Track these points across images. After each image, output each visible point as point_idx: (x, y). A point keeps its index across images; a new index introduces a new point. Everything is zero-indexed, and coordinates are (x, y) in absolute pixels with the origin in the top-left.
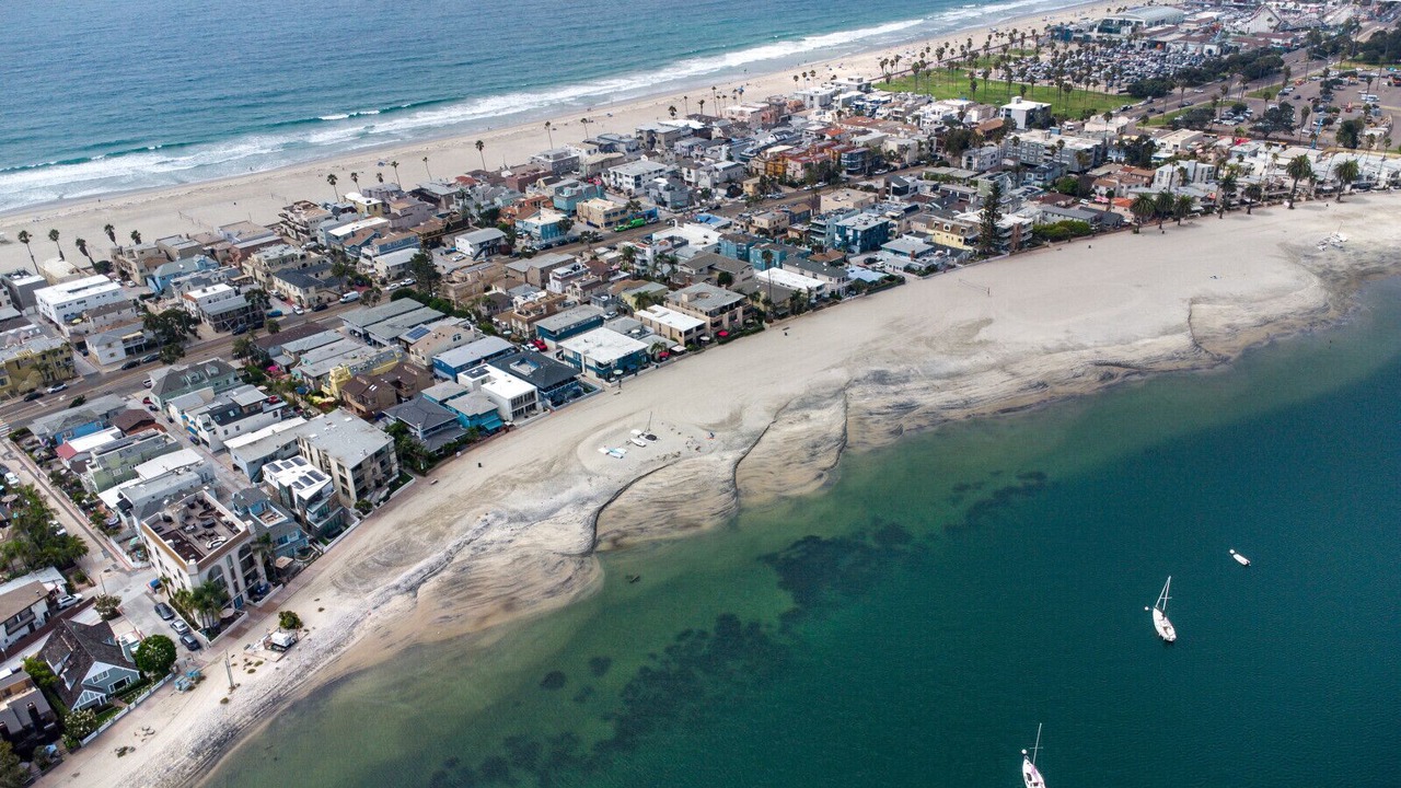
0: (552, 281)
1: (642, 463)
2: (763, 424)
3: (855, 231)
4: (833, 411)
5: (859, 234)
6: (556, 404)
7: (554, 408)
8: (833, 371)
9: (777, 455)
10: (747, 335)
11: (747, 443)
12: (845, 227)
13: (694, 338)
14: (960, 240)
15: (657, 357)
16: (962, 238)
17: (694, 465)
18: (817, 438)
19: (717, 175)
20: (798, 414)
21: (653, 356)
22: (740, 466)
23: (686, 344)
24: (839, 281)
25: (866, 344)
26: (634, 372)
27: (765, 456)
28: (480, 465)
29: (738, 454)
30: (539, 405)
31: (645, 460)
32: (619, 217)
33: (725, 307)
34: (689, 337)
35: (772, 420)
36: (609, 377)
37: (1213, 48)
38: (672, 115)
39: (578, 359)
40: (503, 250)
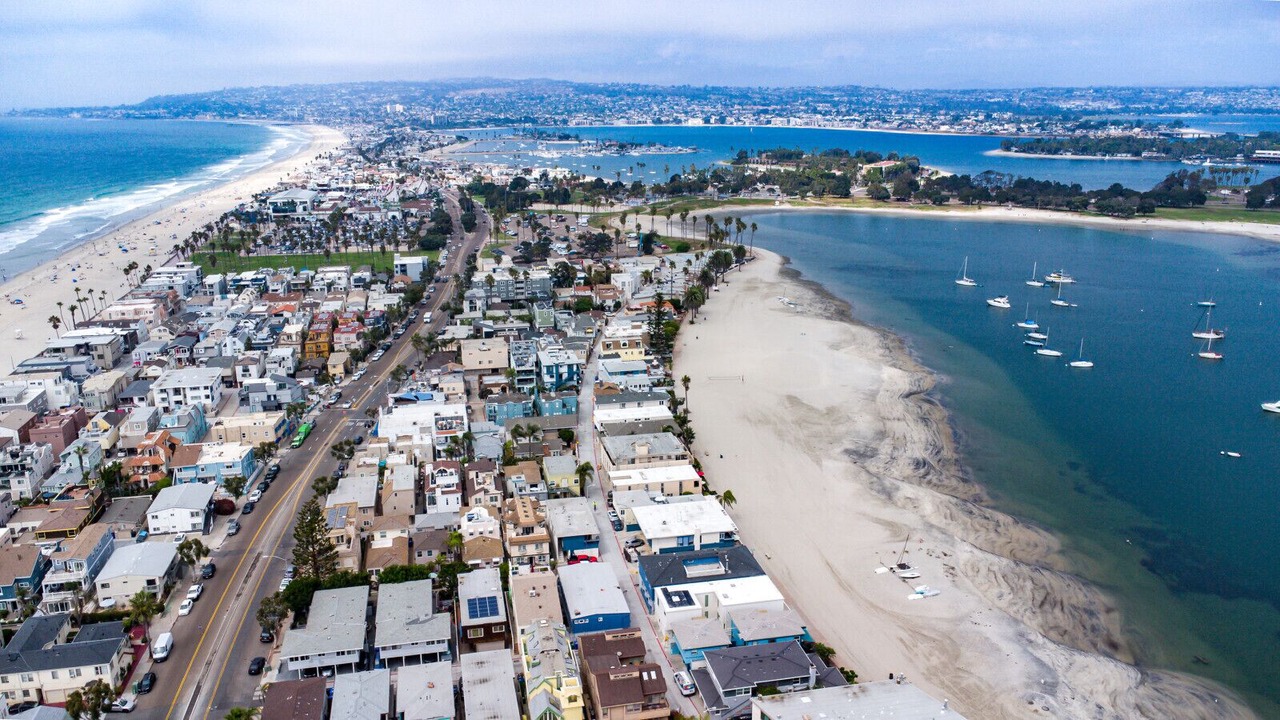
16: (642, 350)
32: (282, 429)
37: (397, 214)
38: (56, 327)
39: (686, 545)
40: (226, 507)
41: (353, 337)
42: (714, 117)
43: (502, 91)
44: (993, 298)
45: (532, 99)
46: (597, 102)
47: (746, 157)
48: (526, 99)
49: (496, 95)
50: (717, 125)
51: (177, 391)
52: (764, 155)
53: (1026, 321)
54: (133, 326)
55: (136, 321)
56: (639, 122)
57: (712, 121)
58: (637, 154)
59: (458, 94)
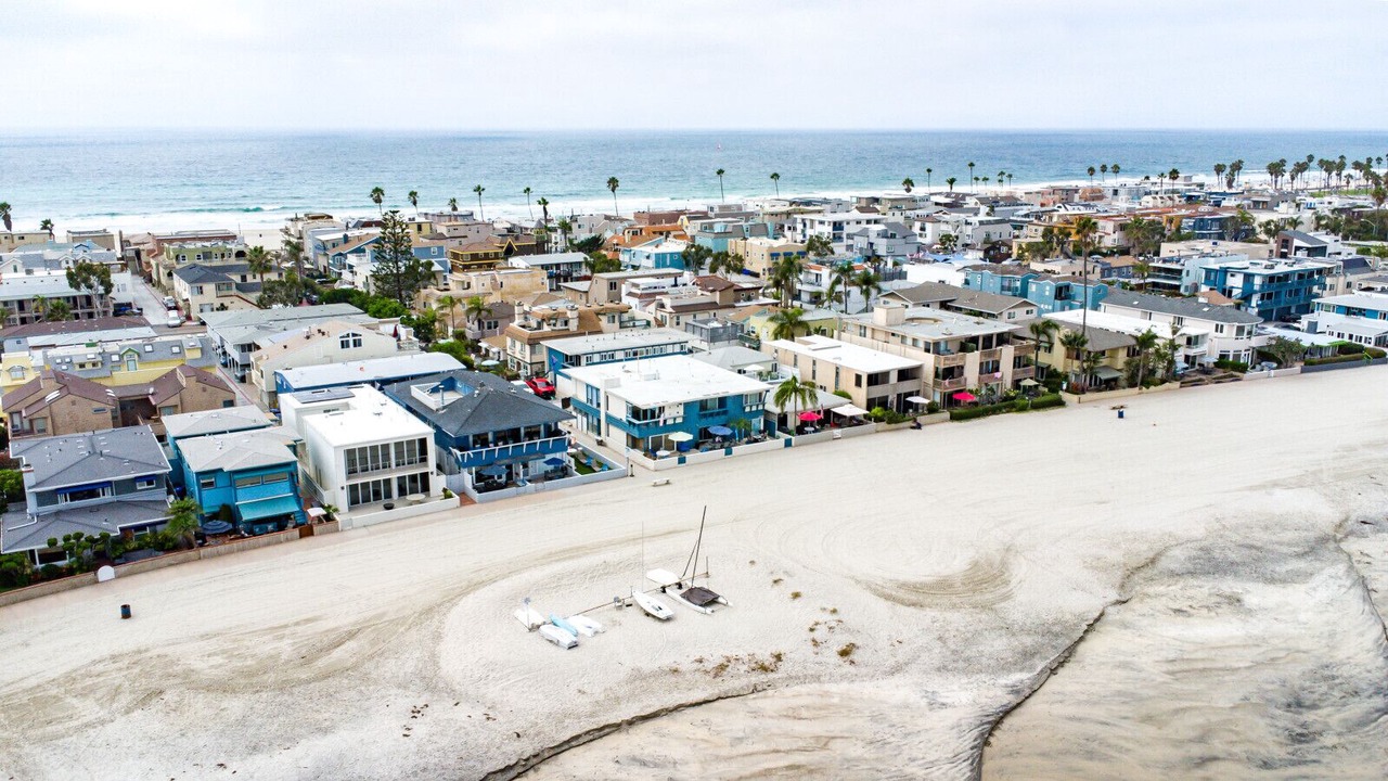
1: (638, 676)
2: (1086, 603)
3: (1248, 277)
4: (1323, 594)
5: (1258, 281)
6: (486, 484)
7: (475, 495)
8: (1279, 493)
9: (1148, 719)
10: (1023, 409)
11: (1028, 655)
13: (892, 398)
15: (792, 423)
17: (823, 710)
18: (1294, 672)
19: (969, 229)
20: (1203, 589)
21: (783, 419)
22: (1000, 739)
23: (870, 404)
24: (1240, 330)
25: (1351, 449)
26: (727, 443)
27: (1099, 713)
29: (994, 693)
30: (438, 482)
31: (647, 666)
33: (974, 339)
34: (878, 391)
35: (1113, 595)
36: (656, 447)
39: (594, 403)
51: (811, 223)
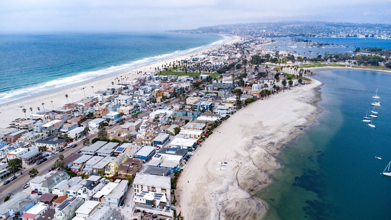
0: (141, 129)
1: (232, 170)
2: (247, 154)
3: (207, 106)
4: (258, 148)
5: (208, 106)
7: (187, 162)
9: (260, 160)
10: (211, 134)
11: (249, 159)
12: (204, 105)
13: (201, 137)
14: (232, 105)
16: (233, 104)
17: (245, 167)
18: (263, 154)
19: (148, 97)
20: (251, 150)
22: (256, 165)
27: (258, 161)
28: (188, 182)
29: (251, 162)
32: (132, 111)
33: (204, 127)
35: (248, 152)
37: (223, 63)
38: (113, 84)
39: (179, 148)
40: (106, 124)
41: (168, 93)
42: (370, 35)
43: (300, 25)
44: (374, 103)
45: (309, 28)
46: (331, 29)
47: (359, 50)
48: (307, 28)
49: (297, 27)
50: (371, 38)
51: (120, 100)
52: (366, 50)
53: (374, 111)
54: (128, 86)
55: (129, 85)
56: (341, 36)
57: (369, 36)
58: (324, 48)
59: (285, 26)
